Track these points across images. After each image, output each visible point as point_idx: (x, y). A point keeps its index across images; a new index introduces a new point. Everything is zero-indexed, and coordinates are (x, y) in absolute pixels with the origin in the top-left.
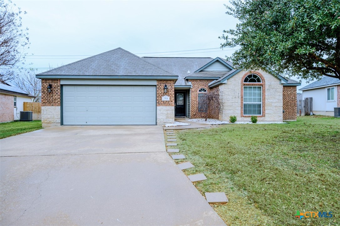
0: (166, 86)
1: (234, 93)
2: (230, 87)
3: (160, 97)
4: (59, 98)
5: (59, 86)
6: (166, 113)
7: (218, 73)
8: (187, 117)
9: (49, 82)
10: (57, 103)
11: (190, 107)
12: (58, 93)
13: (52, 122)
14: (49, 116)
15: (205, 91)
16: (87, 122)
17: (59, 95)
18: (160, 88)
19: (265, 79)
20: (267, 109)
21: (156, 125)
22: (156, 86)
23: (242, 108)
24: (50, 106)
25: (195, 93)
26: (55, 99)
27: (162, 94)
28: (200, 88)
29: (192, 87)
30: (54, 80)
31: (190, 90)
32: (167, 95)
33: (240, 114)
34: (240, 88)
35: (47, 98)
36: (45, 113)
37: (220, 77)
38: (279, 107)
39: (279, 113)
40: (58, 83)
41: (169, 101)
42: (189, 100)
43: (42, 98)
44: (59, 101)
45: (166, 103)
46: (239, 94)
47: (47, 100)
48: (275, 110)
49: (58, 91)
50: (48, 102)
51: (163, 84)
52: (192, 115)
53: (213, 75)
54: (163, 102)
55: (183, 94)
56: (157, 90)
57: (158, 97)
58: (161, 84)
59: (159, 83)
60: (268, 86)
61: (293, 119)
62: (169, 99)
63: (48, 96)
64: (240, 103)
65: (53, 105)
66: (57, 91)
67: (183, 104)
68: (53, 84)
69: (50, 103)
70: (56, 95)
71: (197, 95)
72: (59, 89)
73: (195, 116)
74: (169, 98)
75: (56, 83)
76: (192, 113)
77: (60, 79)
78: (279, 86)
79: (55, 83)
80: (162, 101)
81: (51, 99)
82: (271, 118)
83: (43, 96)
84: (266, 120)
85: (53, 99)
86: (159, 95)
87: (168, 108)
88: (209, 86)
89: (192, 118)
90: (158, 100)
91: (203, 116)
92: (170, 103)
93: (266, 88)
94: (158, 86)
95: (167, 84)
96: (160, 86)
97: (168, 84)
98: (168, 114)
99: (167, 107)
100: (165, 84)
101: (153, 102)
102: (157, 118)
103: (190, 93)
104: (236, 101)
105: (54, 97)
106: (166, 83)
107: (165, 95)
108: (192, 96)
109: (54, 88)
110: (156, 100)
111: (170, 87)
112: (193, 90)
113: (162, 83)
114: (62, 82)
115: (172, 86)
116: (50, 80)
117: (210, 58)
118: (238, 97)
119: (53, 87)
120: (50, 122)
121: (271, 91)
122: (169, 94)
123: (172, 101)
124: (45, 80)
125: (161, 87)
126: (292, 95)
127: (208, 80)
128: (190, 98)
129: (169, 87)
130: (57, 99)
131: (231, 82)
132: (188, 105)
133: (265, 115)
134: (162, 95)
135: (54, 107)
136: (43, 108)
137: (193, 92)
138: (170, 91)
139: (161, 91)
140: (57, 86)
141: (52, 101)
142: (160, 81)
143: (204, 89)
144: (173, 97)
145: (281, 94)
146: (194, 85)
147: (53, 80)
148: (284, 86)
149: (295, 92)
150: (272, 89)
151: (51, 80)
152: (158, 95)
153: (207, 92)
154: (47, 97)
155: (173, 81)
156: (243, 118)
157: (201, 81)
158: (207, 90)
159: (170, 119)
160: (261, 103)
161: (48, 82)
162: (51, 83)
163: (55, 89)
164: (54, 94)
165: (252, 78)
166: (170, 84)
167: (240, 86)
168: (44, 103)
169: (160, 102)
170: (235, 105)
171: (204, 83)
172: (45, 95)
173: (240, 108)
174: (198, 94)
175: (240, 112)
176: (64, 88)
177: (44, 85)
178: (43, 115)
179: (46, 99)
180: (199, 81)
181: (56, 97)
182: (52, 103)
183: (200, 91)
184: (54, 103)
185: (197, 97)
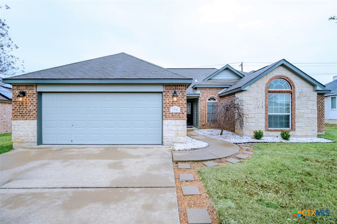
0: (175, 93)
1: (257, 102)
2: (251, 95)
3: (168, 108)
4: (35, 110)
5: (35, 94)
6: (175, 128)
7: (228, 81)
8: (194, 126)
9: (22, 89)
10: (33, 116)
11: (199, 117)
12: (34, 103)
13: (26, 141)
14: (21, 133)
15: (215, 100)
16: (72, 141)
17: (35, 106)
18: (168, 96)
19: (295, 84)
20: (297, 122)
21: (162, 144)
22: (162, 92)
23: (266, 120)
24: (23, 120)
25: (204, 102)
26: (30, 112)
27: (171, 103)
28: (209, 96)
29: (201, 96)
30: (29, 86)
31: (198, 98)
32: (177, 105)
33: (264, 127)
34: (264, 96)
35: (20, 110)
36: (16, 129)
37: (231, 85)
38: (312, 119)
39: (313, 126)
40: (33, 90)
41: (179, 113)
42: (197, 109)
43: (13, 110)
44: (34, 114)
45: (175, 116)
46: (262, 103)
47: (20, 112)
48: (307, 123)
49: (34, 100)
50: (21, 115)
51: (172, 90)
52: (201, 125)
53: (223, 83)
54: (171, 115)
55: (190, 103)
56: (164, 99)
57: (165, 108)
58: (169, 91)
59: (166, 89)
60: (298, 93)
61: (320, 132)
62: (179, 111)
63: (21, 107)
64: (265, 114)
65: (26, 119)
66: (32, 101)
67: (190, 113)
68: (28, 91)
69: (23, 116)
70: (31, 106)
71: (207, 105)
72: (34, 98)
73: (204, 127)
74: (179, 109)
75: (31, 89)
76: (201, 123)
77: (37, 85)
78: (312, 94)
79: (29, 90)
80: (170, 113)
81: (25, 111)
82: (302, 133)
83: (14, 107)
84: (296, 134)
85: (27, 111)
86: (166, 106)
87: (178, 122)
88: (219, 95)
89: (201, 129)
90: (164, 112)
91: (213, 126)
92: (181, 115)
93: (296, 95)
94: (165, 93)
95: (177, 91)
96: (167, 92)
97: (179, 90)
98: (178, 130)
99: (176, 121)
100: (174, 90)
101: (159, 114)
102: (164, 136)
103: (199, 103)
104: (260, 112)
105: (29, 108)
106: (176, 88)
107: (173, 105)
108: (201, 105)
109: (29, 96)
110: (163, 112)
111: (181, 94)
112: (202, 99)
113: (170, 89)
114: (40, 89)
115: (184, 93)
116: (23, 86)
117: (215, 68)
118: (262, 107)
119: (27, 95)
120: (23, 141)
121: (303, 100)
122: (179, 104)
123: (183, 113)
124: (17, 86)
125: (169, 94)
126: (319, 104)
127: (217, 88)
128: (199, 107)
129: (179, 94)
130: (32, 110)
131: (253, 89)
132: (196, 114)
133: (295, 129)
134: (170, 106)
135: (27, 121)
136: (14, 122)
137: (202, 101)
138: (181, 100)
139: (169, 100)
140: (33, 94)
141: (26, 114)
142: (168, 86)
143: (213, 98)
144: (185, 108)
145: (315, 103)
146: (203, 93)
147: (27, 86)
148: (318, 94)
149: (322, 101)
150: (304, 97)
151: (25, 86)
152: (164, 106)
153: (216, 101)
154: (19, 108)
155: (185, 86)
156: (267, 132)
157: (211, 89)
158: (217, 98)
159: (180, 137)
160: (290, 114)
161: (20, 88)
162: (24, 90)
163: (30, 98)
164: (28, 104)
165: (279, 84)
166: (181, 90)
167: (265, 94)
168: (15, 116)
169: (167, 115)
170: (258, 116)
171: (214, 91)
172: (17, 106)
173: (264, 120)
174: (208, 103)
175: (265, 125)
176: (44, 96)
177: (15, 92)
178: (14, 132)
179: (18, 110)
180: (208, 89)
181: (30, 108)
182: (26, 116)
183: (209, 100)
184: (28, 116)
185: (207, 106)
